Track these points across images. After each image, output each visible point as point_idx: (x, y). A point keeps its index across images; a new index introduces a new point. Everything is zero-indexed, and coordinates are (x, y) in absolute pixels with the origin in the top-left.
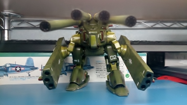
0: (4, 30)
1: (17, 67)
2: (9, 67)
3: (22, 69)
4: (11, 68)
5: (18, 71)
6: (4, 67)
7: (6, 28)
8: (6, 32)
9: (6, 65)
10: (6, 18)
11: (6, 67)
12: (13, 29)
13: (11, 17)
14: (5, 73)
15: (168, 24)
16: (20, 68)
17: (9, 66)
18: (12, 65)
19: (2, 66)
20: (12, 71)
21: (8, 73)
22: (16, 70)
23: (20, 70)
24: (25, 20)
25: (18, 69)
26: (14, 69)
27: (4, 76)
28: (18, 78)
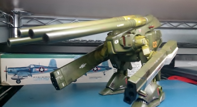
0: (14, 27)
1: (41, 68)
2: (33, 68)
3: (45, 69)
4: (35, 69)
5: (42, 72)
6: (29, 68)
7: (16, 25)
8: (16, 30)
9: (30, 66)
10: (16, 16)
11: (30, 68)
12: (22, 26)
13: (21, 14)
14: (29, 73)
15: (175, 24)
16: (43, 69)
17: (33, 66)
18: (36, 66)
19: (26, 67)
20: (35, 72)
21: (32, 74)
22: (40, 70)
23: (44, 70)
24: (35, 18)
25: (42, 70)
26: (38, 69)
27: (28, 77)
28: (41, 79)
